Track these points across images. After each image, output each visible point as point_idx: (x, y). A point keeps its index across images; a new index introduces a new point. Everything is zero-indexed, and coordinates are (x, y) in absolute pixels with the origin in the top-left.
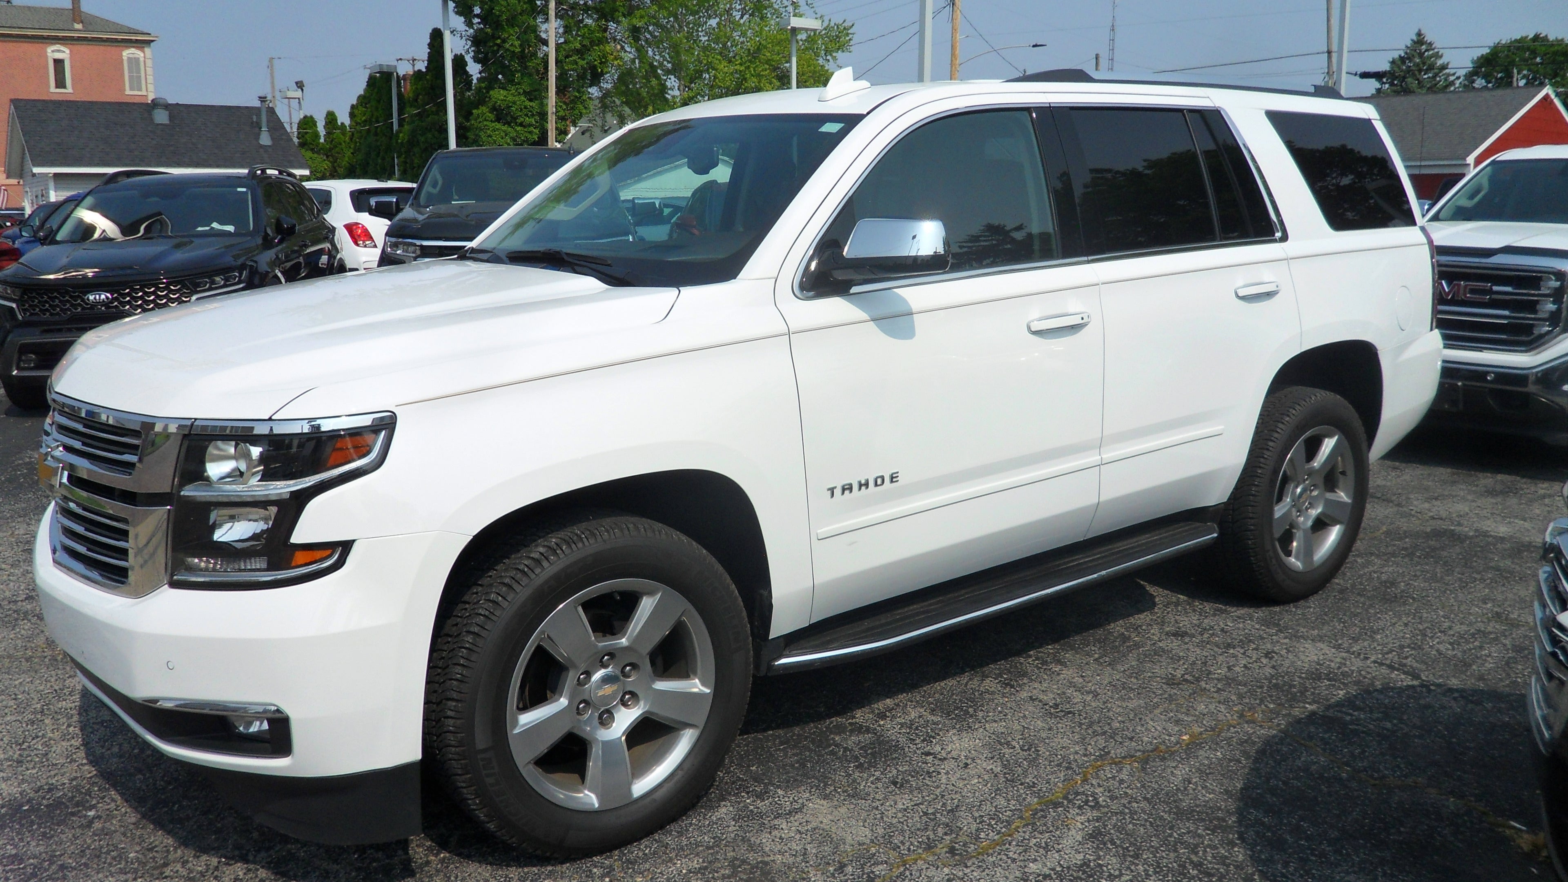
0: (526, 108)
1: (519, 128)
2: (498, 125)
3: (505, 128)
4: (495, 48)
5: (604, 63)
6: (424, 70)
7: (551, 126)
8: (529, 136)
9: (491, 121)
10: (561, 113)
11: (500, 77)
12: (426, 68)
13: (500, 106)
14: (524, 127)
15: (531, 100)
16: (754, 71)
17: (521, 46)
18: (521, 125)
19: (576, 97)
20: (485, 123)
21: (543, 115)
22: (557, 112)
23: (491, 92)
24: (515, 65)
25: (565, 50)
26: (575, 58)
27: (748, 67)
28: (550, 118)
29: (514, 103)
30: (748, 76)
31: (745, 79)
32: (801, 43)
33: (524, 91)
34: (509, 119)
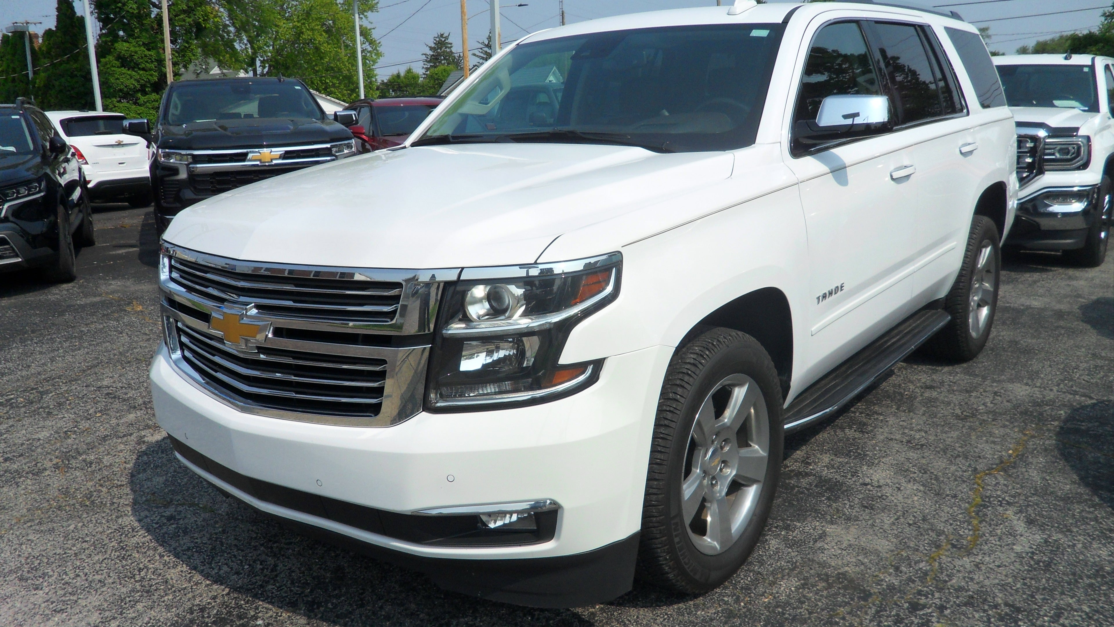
0: (146, 56)
1: (141, 72)
2: (124, 70)
3: (129, 72)
4: (117, 10)
5: (206, 20)
6: (54, 29)
7: (169, 70)
8: (150, 77)
9: (118, 67)
10: (175, 59)
11: (121, 33)
12: (56, 27)
13: (124, 55)
14: (146, 71)
15: (149, 50)
16: (309, 26)
17: (138, 8)
18: (143, 69)
19: (186, 47)
20: (113, 69)
21: (161, 62)
22: (172, 58)
23: (116, 45)
24: (135, 23)
25: (174, 10)
26: (182, 16)
27: (304, 24)
28: (167, 63)
29: (136, 52)
30: (304, 30)
31: (302, 33)
32: (340, 5)
33: (144, 44)
34: (132, 64)
